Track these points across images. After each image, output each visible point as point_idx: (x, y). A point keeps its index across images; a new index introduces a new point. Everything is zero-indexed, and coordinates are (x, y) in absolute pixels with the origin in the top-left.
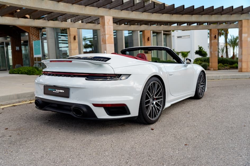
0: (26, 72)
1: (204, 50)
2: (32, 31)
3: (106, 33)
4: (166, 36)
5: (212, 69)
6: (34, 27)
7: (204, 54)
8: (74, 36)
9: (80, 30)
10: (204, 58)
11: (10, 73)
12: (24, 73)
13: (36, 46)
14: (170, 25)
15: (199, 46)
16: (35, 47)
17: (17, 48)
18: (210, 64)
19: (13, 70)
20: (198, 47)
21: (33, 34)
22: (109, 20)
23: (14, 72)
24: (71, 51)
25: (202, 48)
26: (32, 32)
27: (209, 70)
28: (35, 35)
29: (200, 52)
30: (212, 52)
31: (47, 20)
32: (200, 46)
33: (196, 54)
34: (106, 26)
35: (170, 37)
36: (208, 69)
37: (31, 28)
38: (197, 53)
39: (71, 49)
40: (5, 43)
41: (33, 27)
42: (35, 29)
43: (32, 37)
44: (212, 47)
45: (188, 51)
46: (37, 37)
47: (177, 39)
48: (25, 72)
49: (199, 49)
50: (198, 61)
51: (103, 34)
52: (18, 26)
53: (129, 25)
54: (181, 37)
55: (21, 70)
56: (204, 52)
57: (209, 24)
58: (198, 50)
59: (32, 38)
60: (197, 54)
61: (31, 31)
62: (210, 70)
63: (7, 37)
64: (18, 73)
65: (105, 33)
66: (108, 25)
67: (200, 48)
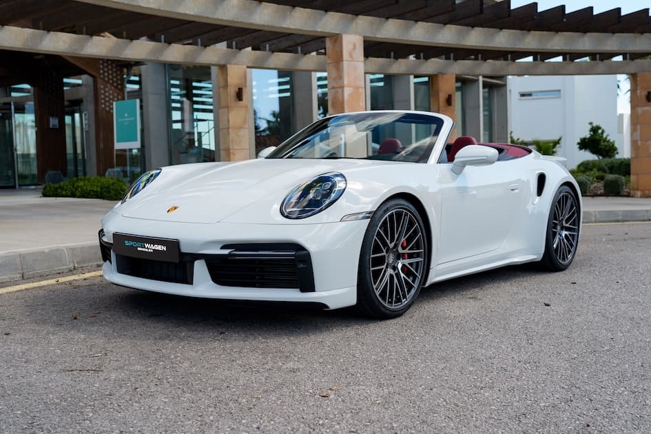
0: (96, 191)
1: (608, 135)
2: (104, 72)
3: (346, 82)
4: (489, 92)
5: (639, 193)
6: (110, 60)
7: (608, 148)
10: (608, 160)
11: (45, 195)
12: (92, 193)
13: (124, 117)
14: (513, 60)
15: (591, 123)
16: (120, 120)
17: (53, 122)
18: (633, 178)
19: (57, 186)
20: (589, 127)
21: (108, 82)
22: (355, 45)
23: (59, 190)
24: (228, 134)
25: (600, 131)
26: (103, 74)
27: (628, 195)
28: (112, 85)
29: (595, 142)
30: (639, 143)
31: (165, 42)
32: (594, 125)
33: (581, 148)
34: (345, 64)
35: (502, 95)
36: (625, 194)
37: (103, 64)
38: (584, 144)
39: (228, 128)
40: (13, 107)
41: (108, 60)
43: (104, 89)
44: (639, 126)
45: (554, 137)
46: (118, 91)
47: (520, 100)
48: (93, 191)
49: (592, 133)
50: (592, 170)
51: (336, 86)
52: (67, 58)
53: (392, 59)
54: (530, 95)
55: (81, 187)
56: (606, 143)
57: (630, 59)
58: (588, 136)
59: (103, 92)
60: (586, 149)
61: (101, 72)
62: (633, 197)
63: (10, 88)
64: (73, 195)
65: (343, 83)
66: (350, 59)
67: (595, 130)
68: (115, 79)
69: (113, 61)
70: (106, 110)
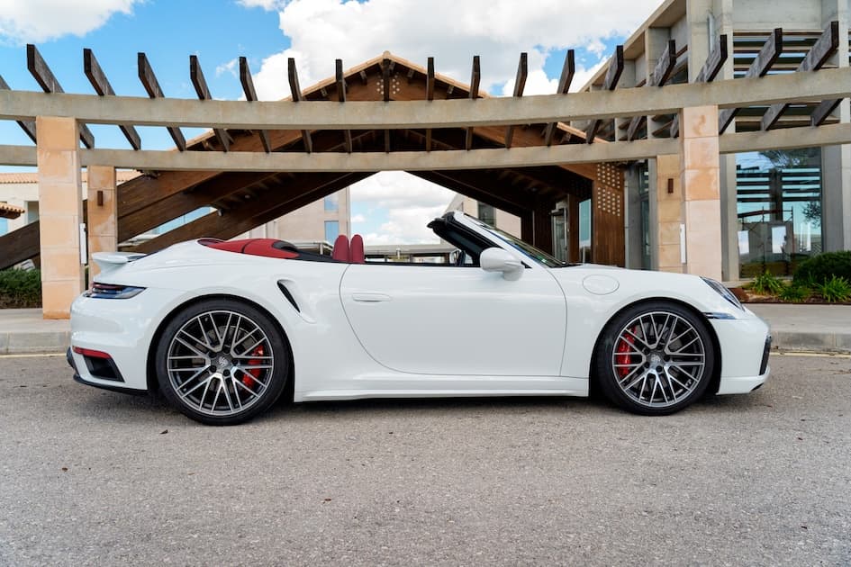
2: (602, 175)
3: (687, 163)
6: (609, 163)
8: (667, 181)
9: (728, 155)
21: (606, 184)
24: (659, 228)
28: (610, 186)
34: (687, 142)
37: (601, 168)
39: (659, 222)
41: (606, 163)
42: (613, 167)
43: (601, 191)
46: (616, 191)
61: (599, 175)
65: (685, 166)
66: (695, 136)
68: (609, 179)
69: (612, 163)
70: (603, 211)
